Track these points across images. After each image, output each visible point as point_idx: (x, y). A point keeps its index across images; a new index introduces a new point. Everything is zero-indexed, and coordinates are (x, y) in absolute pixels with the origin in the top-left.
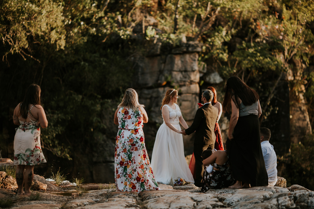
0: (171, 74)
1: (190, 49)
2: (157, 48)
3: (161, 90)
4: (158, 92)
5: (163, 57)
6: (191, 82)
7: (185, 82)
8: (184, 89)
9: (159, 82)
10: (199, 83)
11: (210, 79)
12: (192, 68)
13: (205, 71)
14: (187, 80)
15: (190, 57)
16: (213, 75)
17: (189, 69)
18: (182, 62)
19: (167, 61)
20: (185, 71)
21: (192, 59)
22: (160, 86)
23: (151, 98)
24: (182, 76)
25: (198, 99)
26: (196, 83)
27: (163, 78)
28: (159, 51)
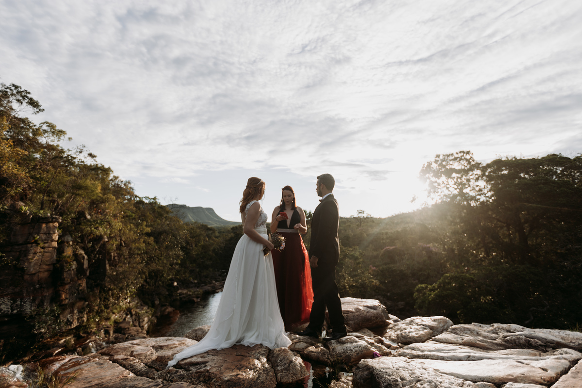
0: (38, 235)
1: (54, 220)
2: (29, 218)
3: (29, 246)
4: (27, 247)
5: (33, 224)
6: (53, 241)
8: (46, 245)
9: (28, 240)
10: (57, 241)
11: (64, 239)
12: (54, 232)
13: (62, 234)
14: (49, 239)
15: (53, 225)
16: (67, 236)
17: (52, 232)
18: (47, 227)
19: (36, 226)
20: (48, 234)
21: (55, 226)
22: (29, 243)
23: (20, 252)
24: (46, 237)
25: (56, 250)
26: (55, 241)
27: (32, 238)
28: (30, 221)
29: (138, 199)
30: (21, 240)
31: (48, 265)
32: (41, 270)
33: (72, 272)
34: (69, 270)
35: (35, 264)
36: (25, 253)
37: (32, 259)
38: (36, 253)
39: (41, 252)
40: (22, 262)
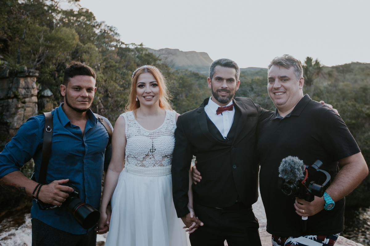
0: (17, 90)
1: (31, 74)
2: (6, 73)
3: (10, 100)
4: (8, 102)
5: (11, 79)
7: (27, 95)
8: (27, 100)
9: (9, 95)
10: (37, 96)
11: (44, 93)
12: (33, 86)
13: (41, 88)
14: (29, 94)
15: (30, 79)
16: (46, 91)
17: (30, 86)
18: (25, 82)
19: (14, 81)
20: (27, 88)
21: (32, 80)
22: (10, 98)
23: (2, 106)
24: (25, 92)
25: (37, 105)
26: (35, 96)
27: (12, 93)
28: (7, 75)
29: (124, 46)
30: (2, 95)
35: (18, 119)
36: (7, 107)
37: (15, 114)
38: (17, 108)
39: (23, 107)
40: (5, 117)
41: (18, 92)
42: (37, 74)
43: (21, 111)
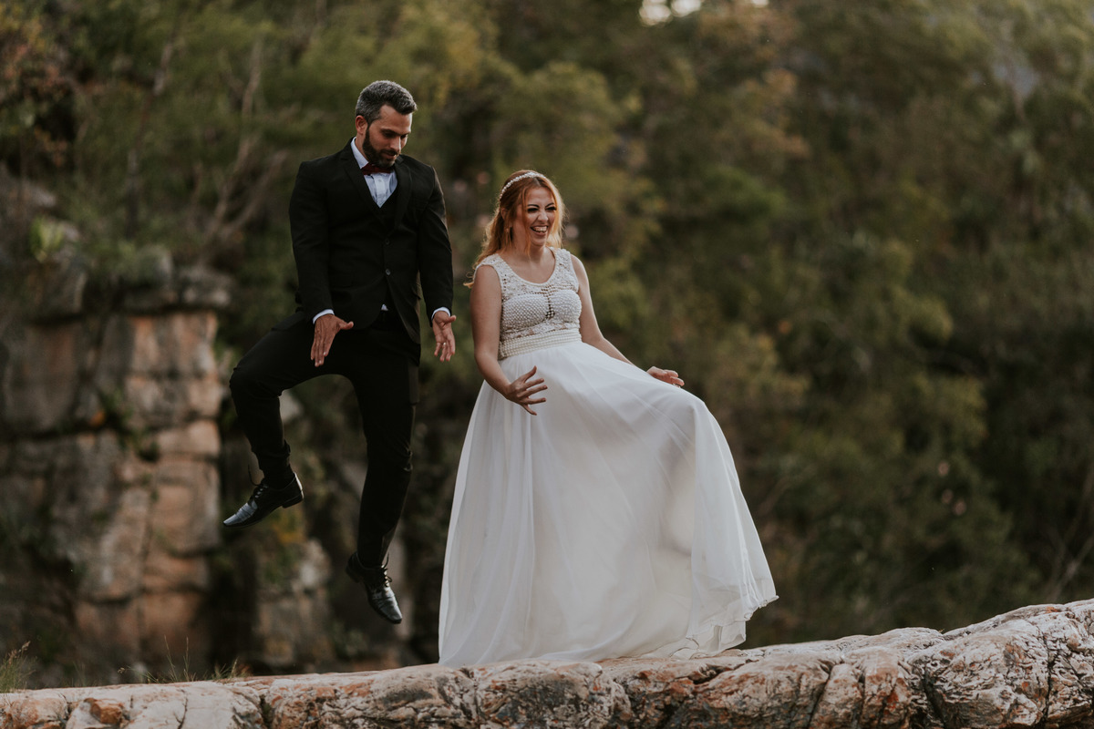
0: (121, 384)
1: (190, 295)
2: (72, 294)
3: (85, 442)
4: (75, 450)
5: (93, 323)
7: (169, 413)
8: (166, 440)
9: (80, 413)
10: (218, 420)
14: (178, 406)
15: (187, 322)
17: (184, 365)
18: (161, 343)
19: (106, 338)
20: (170, 375)
21: (195, 332)
22: (81, 427)
23: (48, 475)
24: (160, 394)
25: (214, 476)
26: (208, 419)
27: (93, 401)
28: (77, 304)
30: (47, 410)
31: (187, 556)
32: (150, 582)
33: (305, 606)
34: (288, 593)
35: (123, 546)
36: (68, 481)
37: (105, 518)
38: (117, 486)
39: (144, 482)
40: (59, 533)
41: (125, 398)
42: (221, 297)
43: (134, 504)
